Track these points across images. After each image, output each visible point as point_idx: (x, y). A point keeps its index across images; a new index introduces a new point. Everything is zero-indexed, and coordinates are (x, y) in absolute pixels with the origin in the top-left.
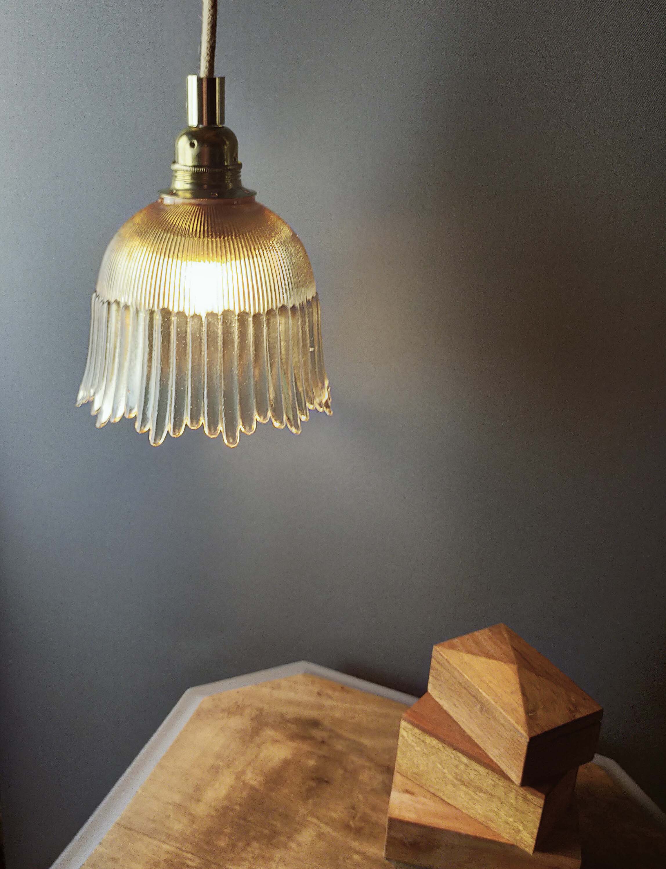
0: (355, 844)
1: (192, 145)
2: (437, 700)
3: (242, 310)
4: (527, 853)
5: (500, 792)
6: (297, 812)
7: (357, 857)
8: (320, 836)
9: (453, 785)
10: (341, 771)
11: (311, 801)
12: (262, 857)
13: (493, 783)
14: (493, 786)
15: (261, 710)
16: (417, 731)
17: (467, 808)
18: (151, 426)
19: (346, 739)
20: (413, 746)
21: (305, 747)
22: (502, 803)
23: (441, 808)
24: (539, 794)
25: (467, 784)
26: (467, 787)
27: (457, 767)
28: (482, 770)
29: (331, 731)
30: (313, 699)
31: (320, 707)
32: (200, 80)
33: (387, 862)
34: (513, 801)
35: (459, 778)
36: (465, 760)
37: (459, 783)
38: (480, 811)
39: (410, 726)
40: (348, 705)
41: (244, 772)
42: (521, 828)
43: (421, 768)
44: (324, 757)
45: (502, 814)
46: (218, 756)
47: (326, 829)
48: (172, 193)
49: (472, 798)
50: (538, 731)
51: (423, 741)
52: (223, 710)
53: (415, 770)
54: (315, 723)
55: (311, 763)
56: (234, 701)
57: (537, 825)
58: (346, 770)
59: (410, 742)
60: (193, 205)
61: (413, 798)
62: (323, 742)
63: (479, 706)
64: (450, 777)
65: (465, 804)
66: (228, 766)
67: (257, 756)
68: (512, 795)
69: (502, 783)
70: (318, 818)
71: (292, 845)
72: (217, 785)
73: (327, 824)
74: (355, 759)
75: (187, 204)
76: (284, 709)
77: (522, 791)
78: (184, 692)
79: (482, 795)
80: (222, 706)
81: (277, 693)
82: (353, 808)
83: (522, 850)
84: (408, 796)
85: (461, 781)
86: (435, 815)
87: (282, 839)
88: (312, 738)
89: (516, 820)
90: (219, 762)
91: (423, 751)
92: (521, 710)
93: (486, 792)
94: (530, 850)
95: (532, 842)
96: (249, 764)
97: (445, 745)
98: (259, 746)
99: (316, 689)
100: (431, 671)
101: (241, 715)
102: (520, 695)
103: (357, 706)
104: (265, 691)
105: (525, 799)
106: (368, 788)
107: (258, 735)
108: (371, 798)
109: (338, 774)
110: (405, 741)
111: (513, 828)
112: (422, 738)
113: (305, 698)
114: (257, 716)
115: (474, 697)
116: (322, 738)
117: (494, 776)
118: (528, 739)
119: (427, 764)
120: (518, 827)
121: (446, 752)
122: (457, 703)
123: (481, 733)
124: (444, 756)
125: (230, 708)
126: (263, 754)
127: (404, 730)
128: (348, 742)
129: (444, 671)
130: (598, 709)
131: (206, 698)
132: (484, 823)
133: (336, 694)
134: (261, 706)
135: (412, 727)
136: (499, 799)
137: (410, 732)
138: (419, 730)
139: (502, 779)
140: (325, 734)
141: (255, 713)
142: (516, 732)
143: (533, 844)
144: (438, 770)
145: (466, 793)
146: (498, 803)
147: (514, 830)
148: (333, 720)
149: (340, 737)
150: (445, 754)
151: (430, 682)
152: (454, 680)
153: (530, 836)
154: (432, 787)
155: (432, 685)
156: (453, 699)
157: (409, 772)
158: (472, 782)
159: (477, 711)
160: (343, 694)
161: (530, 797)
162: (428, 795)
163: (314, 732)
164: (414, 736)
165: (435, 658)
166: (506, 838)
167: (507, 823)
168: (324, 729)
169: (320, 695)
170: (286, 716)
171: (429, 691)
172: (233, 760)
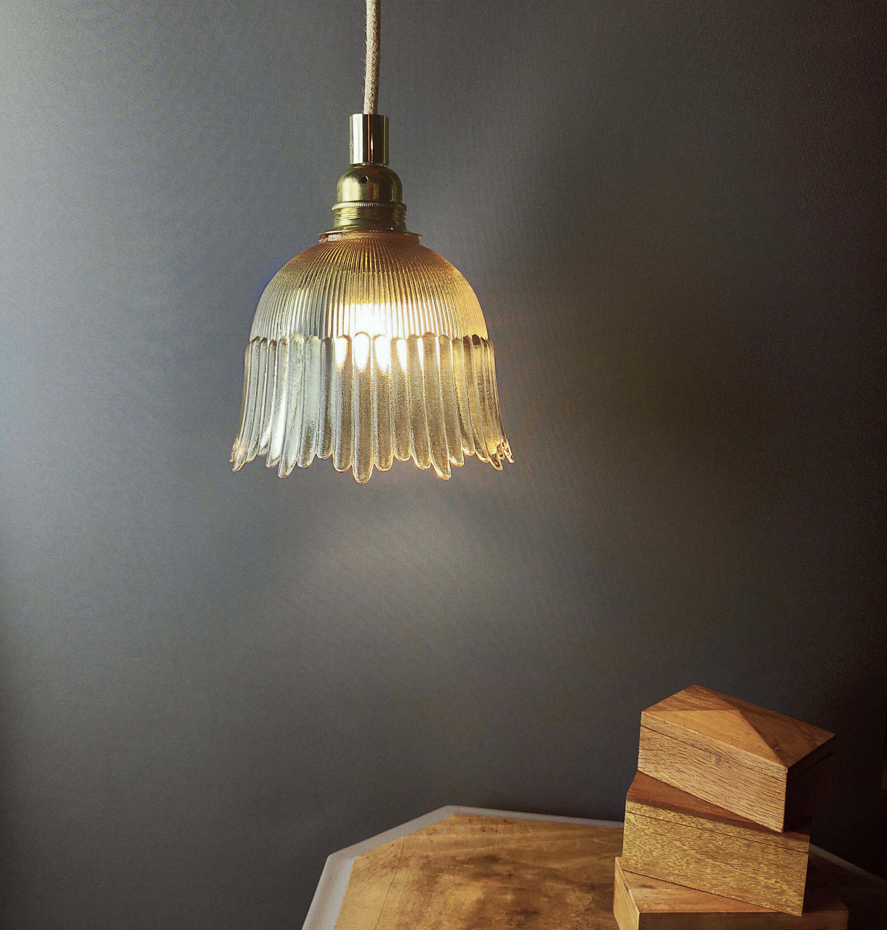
2: (651, 774)
4: (795, 917)
5: (756, 851)
9: (698, 861)
10: (546, 900)
13: (746, 842)
14: (747, 846)
15: (427, 857)
16: (646, 808)
17: (717, 886)
20: (643, 830)
21: (494, 884)
22: (759, 863)
23: (687, 894)
24: (802, 836)
25: (714, 855)
26: (714, 858)
27: (700, 837)
28: (732, 830)
29: (513, 862)
30: (478, 836)
31: (491, 842)
32: (365, 117)
34: (772, 857)
35: (704, 850)
36: (709, 825)
37: (703, 857)
38: (733, 884)
39: (638, 806)
40: (518, 835)
42: (785, 887)
43: (656, 853)
44: (518, 889)
45: (761, 878)
46: (402, 913)
49: (723, 871)
50: (794, 761)
51: (655, 819)
52: (384, 866)
53: (647, 860)
54: (493, 859)
55: (509, 897)
56: (393, 855)
57: (804, 877)
58: (549, 897)
59: (639, 825)
61: (653, 890)
62: (510, 875)
63: (714, 759)
64: (693, 853)
65: (714, 882)
66: (418, 921)
67: (445, 904)
68: (771, 849)
69: (760, 837)
74: (553, 886)
76: (453, 852)
77: (780, 839)
78: (325, 861)
79: (734, 862)
80: (381, 862)
81: (436, 838)
83: (789, 915)
84: (648, 890)
85: (706, 853)
86: (687, 902)
88: (498, 875)
89: (778, 880)
90: (406, 919)
91: (655, 832)
92: (765, 746)
93: (740, 857)
94: (798, 913)
95: (800, 901)
96: (441, 913)
97: (683, 815)
98: (442, 893)
99: (478, 826)
100: (641, 744)
101: (407, 867)
102: (756, 734)
103: (528, 834)
104: (423, 838)
105: (787, 849)
106: (582, 908)
107: (436, 882)
108: (591, 919)
109: (542, 902)
110: (632, 827)
111: (775, 891)
112: (653, 815)
113: (469, 836)
114: (425, 864)
115: (706, 750)
116: (507, 871)
117: (747, 833)
118: (787, 771)
119: (662, 846)
120: (781, 887)
121: (685, 823)
122: (681, 767)
123: (720, 790)
124: (683, 830)
125: (390, 863)
126: (451, 901)
127: (631, 813)
128: (537, 870)
129: (659, 736)
130: (832, 735)
131: (357, 858)
132: (738, 898)
133: (501, 827)
134: (425, 854)
135: (640, 806)
136: (756, 859)
137: (638, 813)
138: (649, 807)
139: (756, 833)
140: (509, 867)
141: (422, 861)
142: (770, 768)
143: (801, 903)
144: (676, 850)
145: (714, 866)
146: (756, 866)
147: (776, 893)
148: (510, 852)
149: (526, 867)
150: (684, 827)
151: (641, 757)
152: (675, 741)
153: (796, 894)
154: (668, 875)
155: (643, 761)
156: (677, 765)
157: (639, 865)
158: (722, 849)
159: (711, 766)
160: (509, 826)
161: (792, 843)
162: (667, 884)
163: (498, 868)
164: (643, 817)
165: (646, 726)
166: (768, 907)
167: (767, 887)
168: (506, 863)
169: (484, 831)
170: (458, 858)
171: (640, 769)
172: (421, 913)
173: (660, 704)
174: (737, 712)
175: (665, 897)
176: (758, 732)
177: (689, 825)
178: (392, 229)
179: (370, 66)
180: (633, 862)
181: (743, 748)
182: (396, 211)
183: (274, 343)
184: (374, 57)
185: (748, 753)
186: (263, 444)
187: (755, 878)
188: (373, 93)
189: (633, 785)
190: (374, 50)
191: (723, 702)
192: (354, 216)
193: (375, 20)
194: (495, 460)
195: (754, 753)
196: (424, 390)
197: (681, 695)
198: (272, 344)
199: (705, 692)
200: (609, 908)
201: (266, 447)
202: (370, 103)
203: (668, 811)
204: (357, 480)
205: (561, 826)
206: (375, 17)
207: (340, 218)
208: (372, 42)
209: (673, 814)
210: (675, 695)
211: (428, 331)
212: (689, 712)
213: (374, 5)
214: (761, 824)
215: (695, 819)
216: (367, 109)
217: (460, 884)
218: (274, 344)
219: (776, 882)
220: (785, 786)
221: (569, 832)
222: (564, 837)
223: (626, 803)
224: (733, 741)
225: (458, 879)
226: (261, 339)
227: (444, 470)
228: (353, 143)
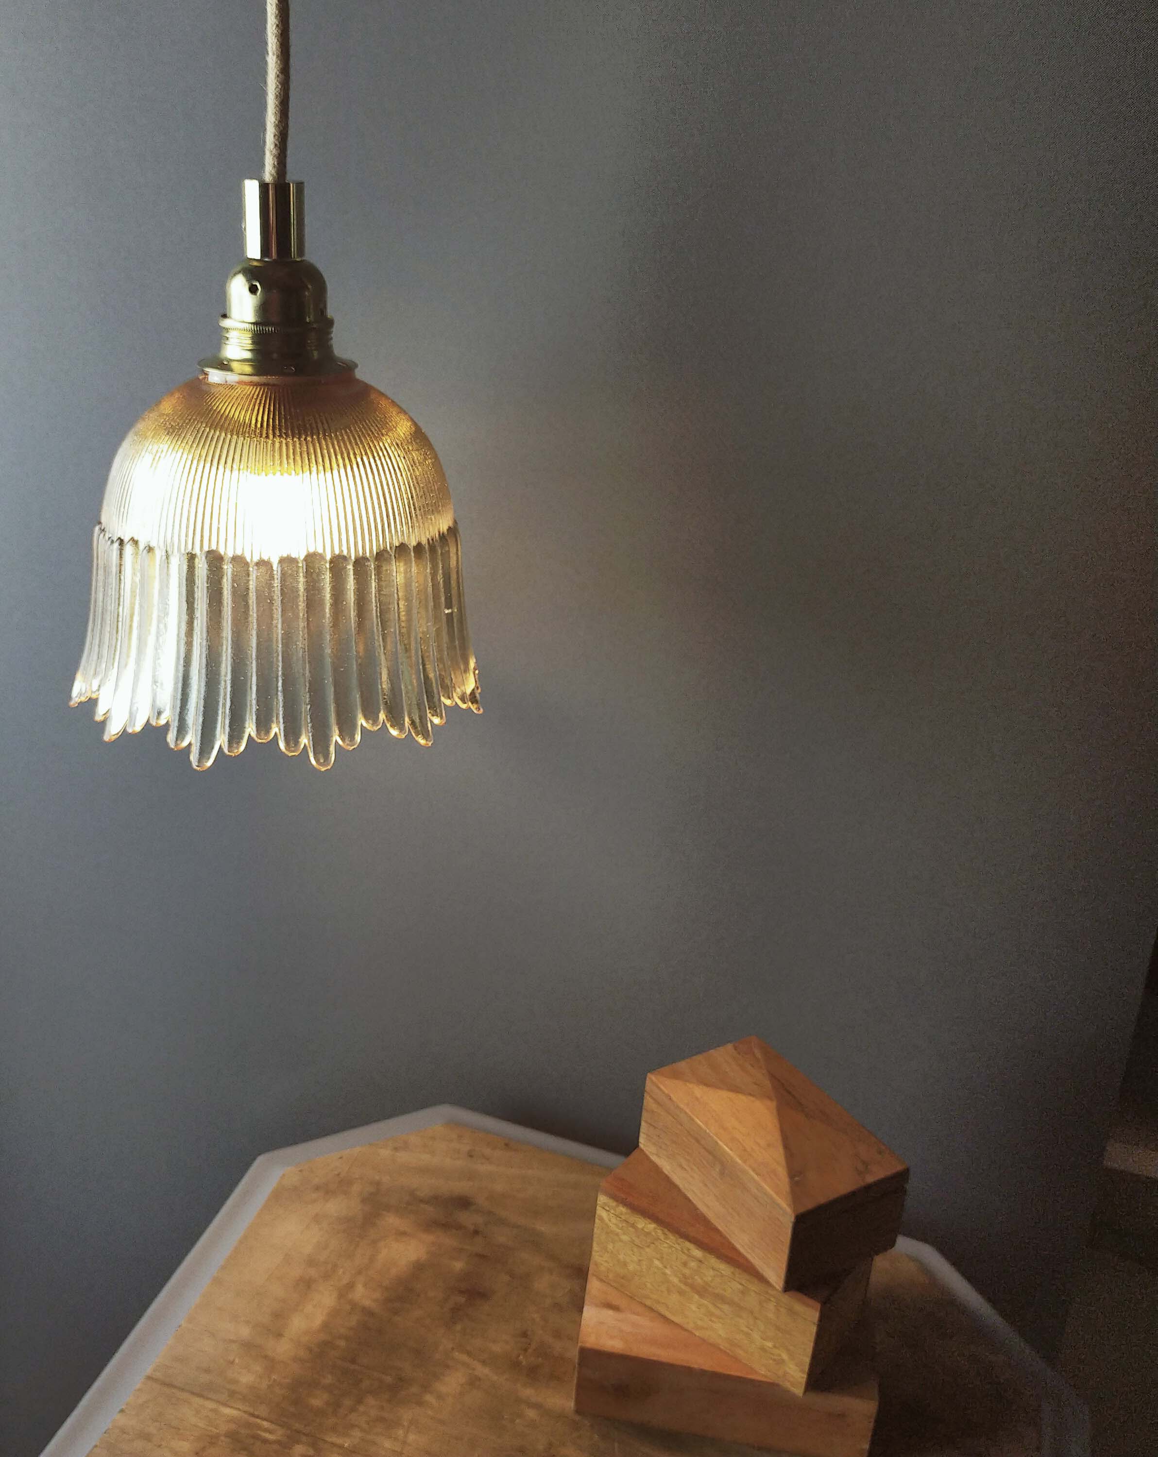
0: (528, 1392)
1: (253, 290)
2: (654, 1158)
3: (337, 552)
4: (794, 1396)
5: (751, 1301)
6: (437, 1345)
8: (474, 1382)
9: (681, 1293)
10: (506, 1278)
11: (458, 1327)
12: (382, 1420)
13: (740, 1287)
14: (743, 1292)
15: (378, 1183)
16: (622, 1209)
17: (701, 1328)
18: (192, 738)
19: (513, 1226)
20: (617, 1235)
21: (448, 1241)
22: (756, 1318)
23: (659, 1330)
24: (811, 1302)
25: (702, 1291)
26: (701, 1296)
27: (685, 1264)
28: (725, 1269)
29: (489, 1213)
30: (460, 1163)
31: (472, 1176)
32: (264, 188)
33: (577, 1418)
34: (771, 1315)
35: (690, 1281)
36: (697, 1253)
37: (688, 1290)
38: (721, 1332)
39: (613, 1204)
40: (515, 1171)
41: (351, 1286)
42: (785, 1356)
43: (631, 1267)
44: (479, 1256)
45: (756, 1336)
46: (311, 1262)
47: (482, 1371)
48: (224, 366)
49: (710, 1313)
50: (809, 1204)
51: (633, 1226)
52: (317, 1188)
53: (621, 1271)
54: (464, 1203)
55: (458, 1266)
56: (336, 1172)
57: (809, 1350)
58: (513, 1275)
59: (613, 1227)
60: (256, 385)
61: (620, 1315)
62: (476, 1232)
63: (718, 1168)
64: (675, 1280)
65: (699, 1323)
66: (326, 1276)
67: (372, 1259)
68: (771, 1306)
69: (754, 1287)
70: (469, 1354)
71: (429, 1398)
72: (309, 1308)
73: (484, 1362)
74: (528, 1258)
75: (245, 383)
76: (415, 1182)
77: (786, 1299)
78: (253, 1161)
79: (726, 1307)
80: (316, 1181)
81: (403, 1157)
82: (524, 1334)
83: (787, 1391)
84: (611, 1312)
85: (693, 1287)
86: (655, 1343)
87: (414, 1389)
88: (459, 1227)
89: (777, 1345)
90: (312, 1272)
91: (633, 1242)
92: (782, 1172)
93: (731, 1303)
94: (799, 1391)
95: (803, 1378)
96: (359, 1273)
97: (666, 1231)
98: (374, 1243)
99: (465, 1146)
100: (645, 1115)
101: (346, 1193)
102: (781, 1150)
103: (530, 1172)
104: (385, 1153)
105: (791, 1312)
106: (548, 1302)
107: (373, 1225)
108: (553, 1318)
109: (501, 1282)
110: (605, 1226)
111: (772, 1356)
112: (631, 1220)
113: (448, 1162)
114: (371, 1194)
115: (711, 1153)
116: (475, 1225)
118: (795, 1216)
119: (640, 1261)
120: (780, 1355)
121: (668, 1241)
122: (685, 1164)
123: (723, 1211)
124: (666, 1249)
125: (328, 1184)
126: (382, 1256)
127: (603, 1208)
128: (516, 1231)
129: (664, 1113)
131: (290, 1168)
132: (728, 1352)
133: (498, 1152)
134: (377, 1178)
135: (615, 1203)
136: (752, 1312)
137: (612, 1211)
138: (626, 1207)
139: (756, 1280)
140: (480, 1220)
141: (369, 1189)
142: (778, 1205)
143: (803, 1381)
144: (656, 1271)
145: (701, 1305)
146: (750, 1319)
147: (774, 1360)
148: (492, 1197)
149: (505, 1223)
150: (667, 1245)
151: (643, 1131)
152: (680, 1127)
153: (798, 1368)
155: (645, 1136)
156: (680, 1158)
157: (612, 1275)
158: (710, 1287)
159: (714, 1175)
160: (509, 1153)
161: (799, 1307)
162: (642, 1310)
163: (463, 1217)
164: (619, 1219)
165: (650, 1093)
166: (764, 1375)
167: (763, 1349)
168: (479, 1211)
169: (471, 1156)
170: (418, 1193)
171: (641, 1146)
172: (335, 1266)
173: (682, 1065)
174: (773, 1105)
175: (628, 1328)
176: (786, 1147)
177: (673, 1245)
180: (603, 1268)
181: (751, 1167)
185: (756, 1176)
187: (749, 1334)
191: (768, 1082)
195: (763, 1179)
197: (721, 1053)
203: (650, 1221)
209: (654, 1225)
214: (760, 1270)
215: (681, 1240)
217: (404, 1234)
219: (775, 1346)
223: (599, 1196)
224: (745, 1154)
225: (405, 1224)
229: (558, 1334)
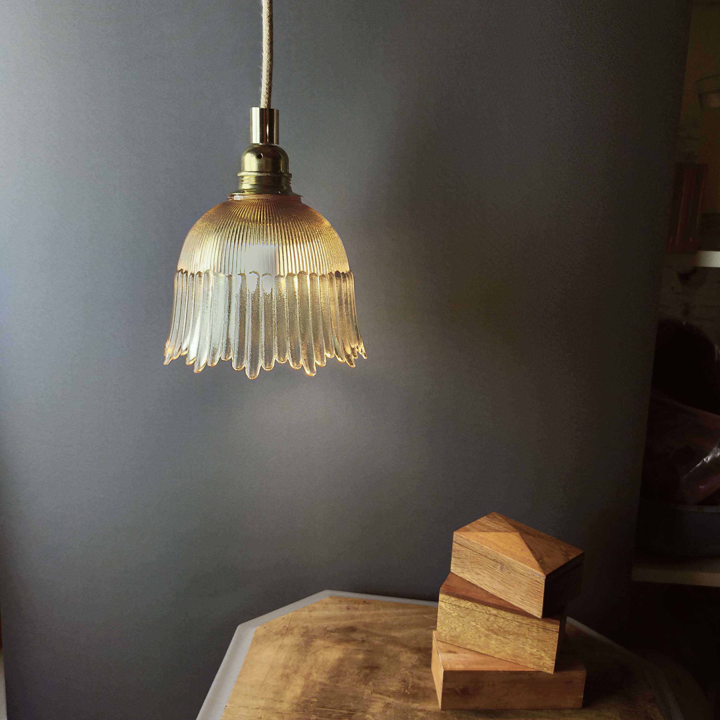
0: (415, 705)
1: (258, 157)
2: (461, 575)
4: (550, 674)
5: (524, 630)
6: (363, 693)
7: (421, 714)
8: (387, 705)
9: (486, 636)
10: (386, 658)
11: (371, 683)
13: (518, 624)
14: (519, 626)
15: (307, 627)
16: (453, 599)
17: (498, 652)
18: (246, 364)
19: (380, 636)
20: (451, 614)
21: (351, 647)
22: (527, 638)
23: (478, 658)
24: (555, 621)
25: (498, 632)
26: (496, 634)
27: (488, 620)
28: (509, 616)
29: (367, 632)
30: (344, 613)
31: (352, 617)
32: (261, 111)
33: (443, 712)
34: (535, 634)
35: (490, 628)
36: (494, 612)
37: (490, 633)
38: (509, 652)
39: (447, 597)
40: (372, 612)
41: (310, 674)
42: (543, 655)
43: (459, 630)
44: (368, 651)
45: (527, 648)
46: (285, 667)
47: (391, 700)
49: (503, 643)
50: (549, 571)
51: (459, 606)
52: (276, 634)
53: (453, 634)
54: (352, 629)
55: (360, 657)
56: (283, 625)
57: (556, 648)
58: (388, 657)
59: (448, 611)
61: (456, 655)
62: (363, 641)
63: (499, 567)
65: (497, 650)
66: (296, 672)
67: (316, 661)
68: (535, 629)
69: (526, 621)
70: (381, 694)
72: (292, 687)
73: (389, 696)
74: (392, 649)
76: (325, 624)
77: (541, 623)
78: (236, 629)
79: (510, 637)
80: (274, 631)
81: (315, 614)
82: (404, 681)
83: (545, 673)
84: (450, 655)
85: (492, 631)
86: (477, 663)
87: (359, 714)
88: (354, 640)
89: (539, 650)
90: (287, 671)
91: (459, 615)
92: (533, 559)
93: (514, 634)
94: (551, 672)
95: (553, 663)
97: (477, 605)
98: (314, 653)
99: (345, 606)
100: (453, 553)
101: (292, 634)
102: (529, 551)
103: (380, 612)
104: (305, 614)
105: (545, 629)
106: (410, 665)
107: (311, 646)
108: (415, 672)
109: (383, 660)
110: (443, 611)
111: (536, 657)
112: (458, 604)
113: (338, 613)
114: (305, 633)
115: (494, 560)
116: (362, 638)
117: (519, 618)
118: (545, 577)
119: (463, 625)
120: (540, 655)
121: (478, 610)
122: (479, 571)
123: (503, 588)
124: (477, 614)
125: (281, 631)
126: (321, 658)
127: (442, 601)
128: (382, 638)
129: (465, 549)
130: (581, 552)
131: (258, 628)
132: (512, 661)
133: (361, 606)
134: (305, 625)
135: (449, 597)
136: (524, 635)
137: (447, 602)
138: (454, 598)
139: (525, 618)
140: (363, 635)
141: (303, 630)
142: (535, 574)
143: (553, 665)
144: (472, 628)
145: (497, 639)
146: (524, 640)
147: (538, 658)
148: (365, 625)
149: (375, 635)
150: (477, 612)
151: (453, 563)
152: (475, 553)
153: (551, 659)
154: (468, 644)
155: (454, 565)
156: (475, 569)
157: (448, 638)
158: (502, 628)
159: (497, 571)
160: (366, 605)
161: (549, 626)
162: (466, 651)
163: (355, 636)
164: (451, 605)
165: (456, 541)
166: (531, 667)
167: (531, 654)
168: (361, 632)
169: (348, 609)
170: (328, 629)
171: (452, 571)
172: (298, 667)
173: (468, 526)
174: (517, 534)
175: (462, 659)
176: (530, 549)
177: (481, 611)
178: (279, 192)
179: (266, 72)
180: (443, 635)
181: (518, 560)
182: (284, 180)
183: (193, 275)
184: (268, 65)
185: (521, 564)
186: (184, 348)
187: (523, 648)
188: (268, 92)
189: (446, 582)
190: (268, 61)
191: (510, 526)
192: (253, 181)
193: (269, 38)
194: (350, 360)
195: (525, 564)
196: (298, 313)
197: (483, 520)
198: (191, 276)
199: (500, 518)
200: (428, 665)
201: (186, 349)
202: (265, 99)
203: (467, 601)
204: (249, 376)
205: (404, 606)
206: (269, 36)
207: (243, 183)
208: (267, 54)
209: (470, 603)
210: (478, 520)
211: (302, 270)
212: (486, 533)
213: (268, 27)
214: (528, 612)
215: (485, 607)
216: (263, 104)
217: (328, 647)
218: (192, 277)
219: (538, 651)
220: (544, 587)
221: (408, 611)
222: (404, 614)
223: (440, 595)
224: (513, 555)
225: (327, 643)
226: (184, 271)
227: (311, 369)
228: (252, 129)
229: (420, 678)
